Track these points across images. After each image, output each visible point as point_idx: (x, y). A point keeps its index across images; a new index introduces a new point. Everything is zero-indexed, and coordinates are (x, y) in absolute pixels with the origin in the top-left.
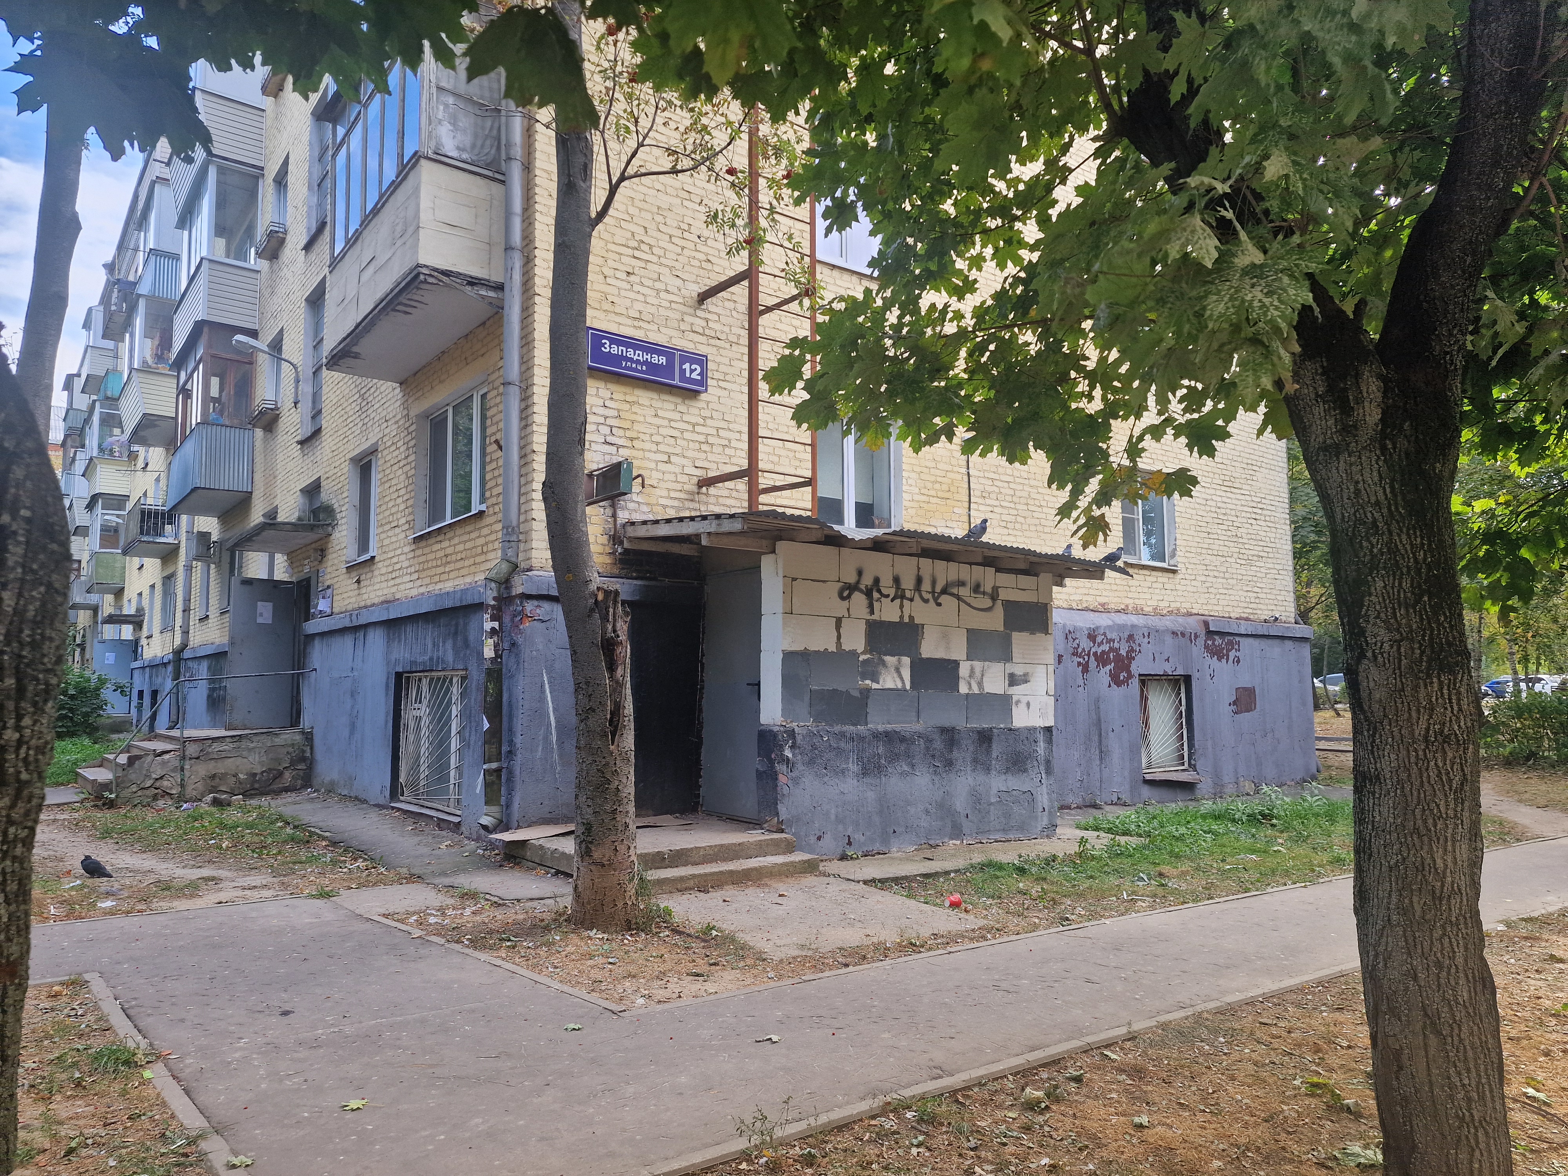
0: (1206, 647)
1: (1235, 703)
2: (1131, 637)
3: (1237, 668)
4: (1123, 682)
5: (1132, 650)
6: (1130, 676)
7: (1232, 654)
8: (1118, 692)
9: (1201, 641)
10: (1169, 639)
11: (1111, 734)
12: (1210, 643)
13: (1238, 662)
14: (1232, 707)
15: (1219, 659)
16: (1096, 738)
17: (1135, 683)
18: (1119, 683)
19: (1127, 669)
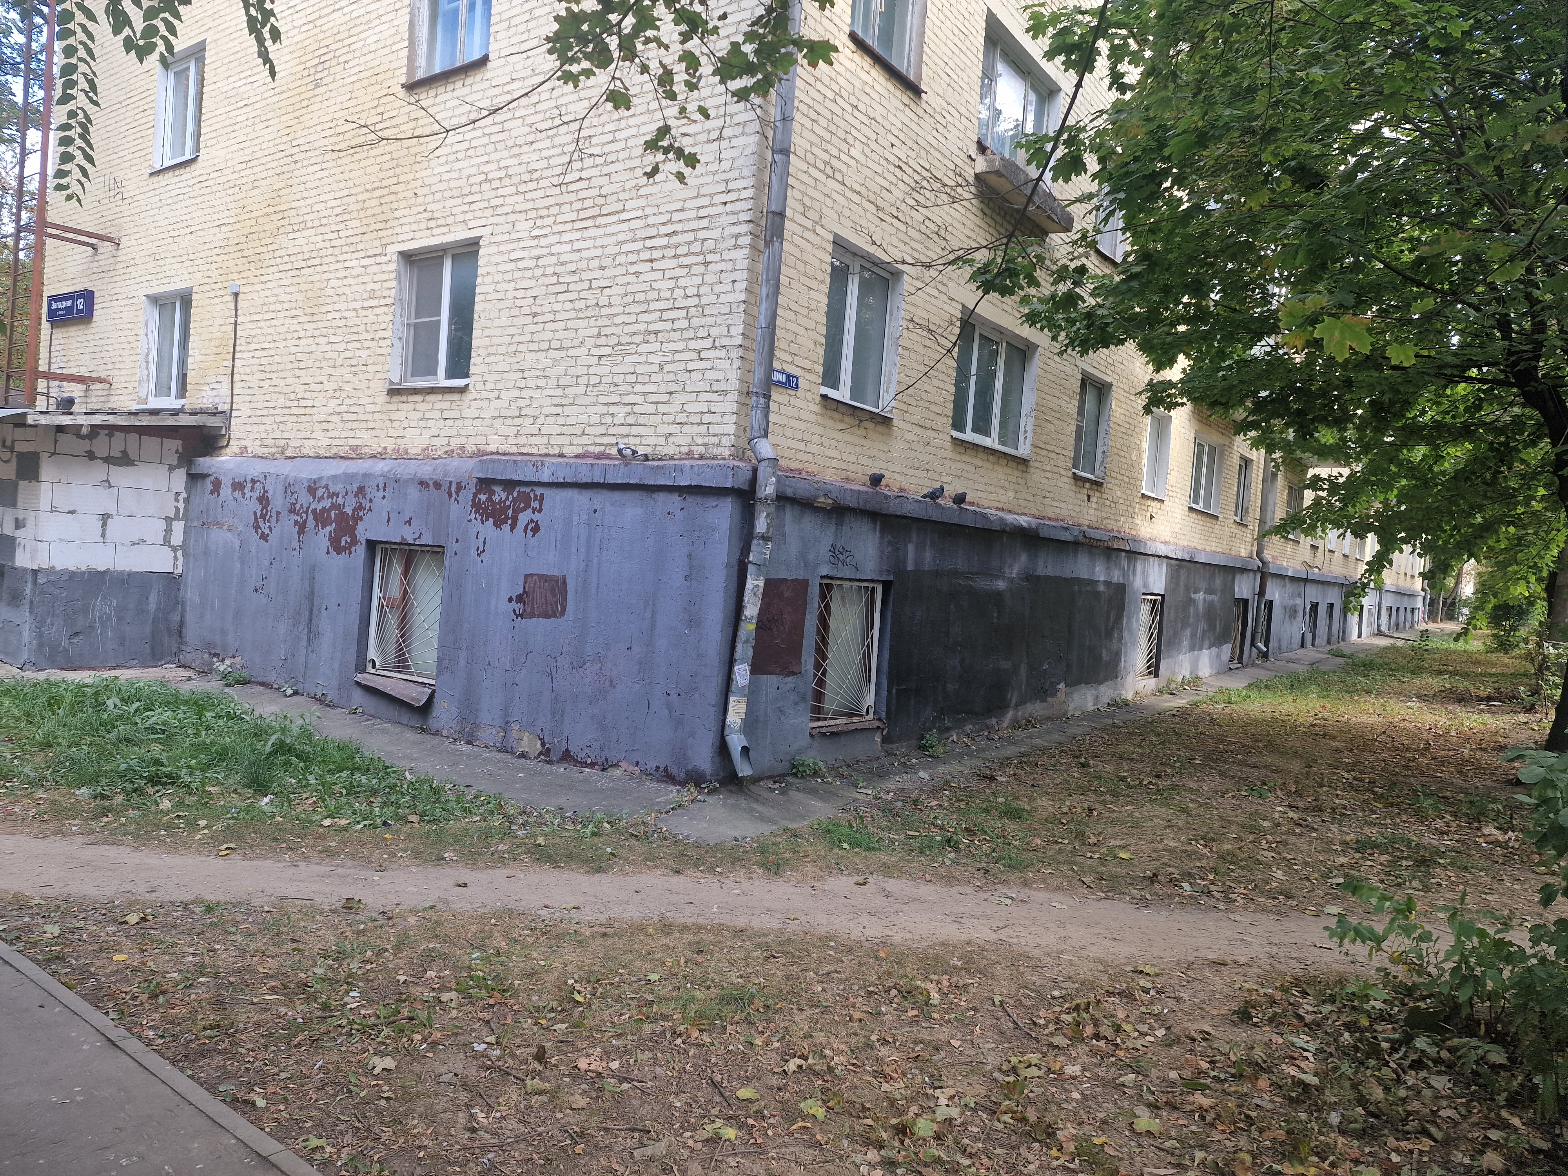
0: (476, 505)
1: (520, 599)
2: (361, 490)
3: (533, 541)
4: (344, 549)
5: (361, 507)
6: (354, 542)
7: (524, 518)
8: (338, 561)
9: (466, 496)
10: (414, 493)
11: (323, 612)
12: (483, 497)
13: (536, 529)
14: (515, 605)
15: (498, 525)
16: (306, 614)
17: (360, 551)
18: (339, 550)
19: (351, 531)
